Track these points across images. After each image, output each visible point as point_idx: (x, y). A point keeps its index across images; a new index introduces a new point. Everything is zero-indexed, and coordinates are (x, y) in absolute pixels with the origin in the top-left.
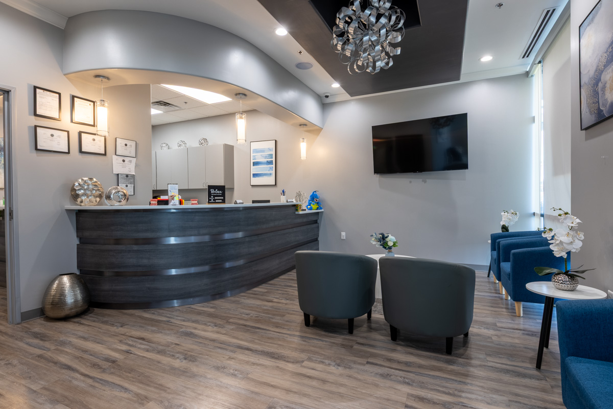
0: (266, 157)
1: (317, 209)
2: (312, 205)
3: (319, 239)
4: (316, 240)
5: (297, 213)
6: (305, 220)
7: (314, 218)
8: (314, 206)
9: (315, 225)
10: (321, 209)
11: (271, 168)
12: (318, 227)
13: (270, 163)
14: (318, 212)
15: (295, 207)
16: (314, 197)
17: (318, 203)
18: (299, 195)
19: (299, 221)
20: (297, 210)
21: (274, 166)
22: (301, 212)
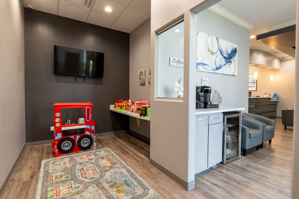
0: (252, 81)
1: (277, 100)
2: (274, 98)
3: (277, 111)
4: (275, 111)
5: (270, 101)
6: (272, 103)
7: (275, 103)
8: (275, 99)
9: (275, 106)
10: (278, 99)
11: (255, 85)
12: (276, 107)
13: (254, 82)
14: (277, 101)
15: (270, 99)
16: (275, 95)
17: (277, 98)
18: (270, 94)
19: (270, 103)
20: (270, 100)
21: (256, 84)
22: (272, 101)
